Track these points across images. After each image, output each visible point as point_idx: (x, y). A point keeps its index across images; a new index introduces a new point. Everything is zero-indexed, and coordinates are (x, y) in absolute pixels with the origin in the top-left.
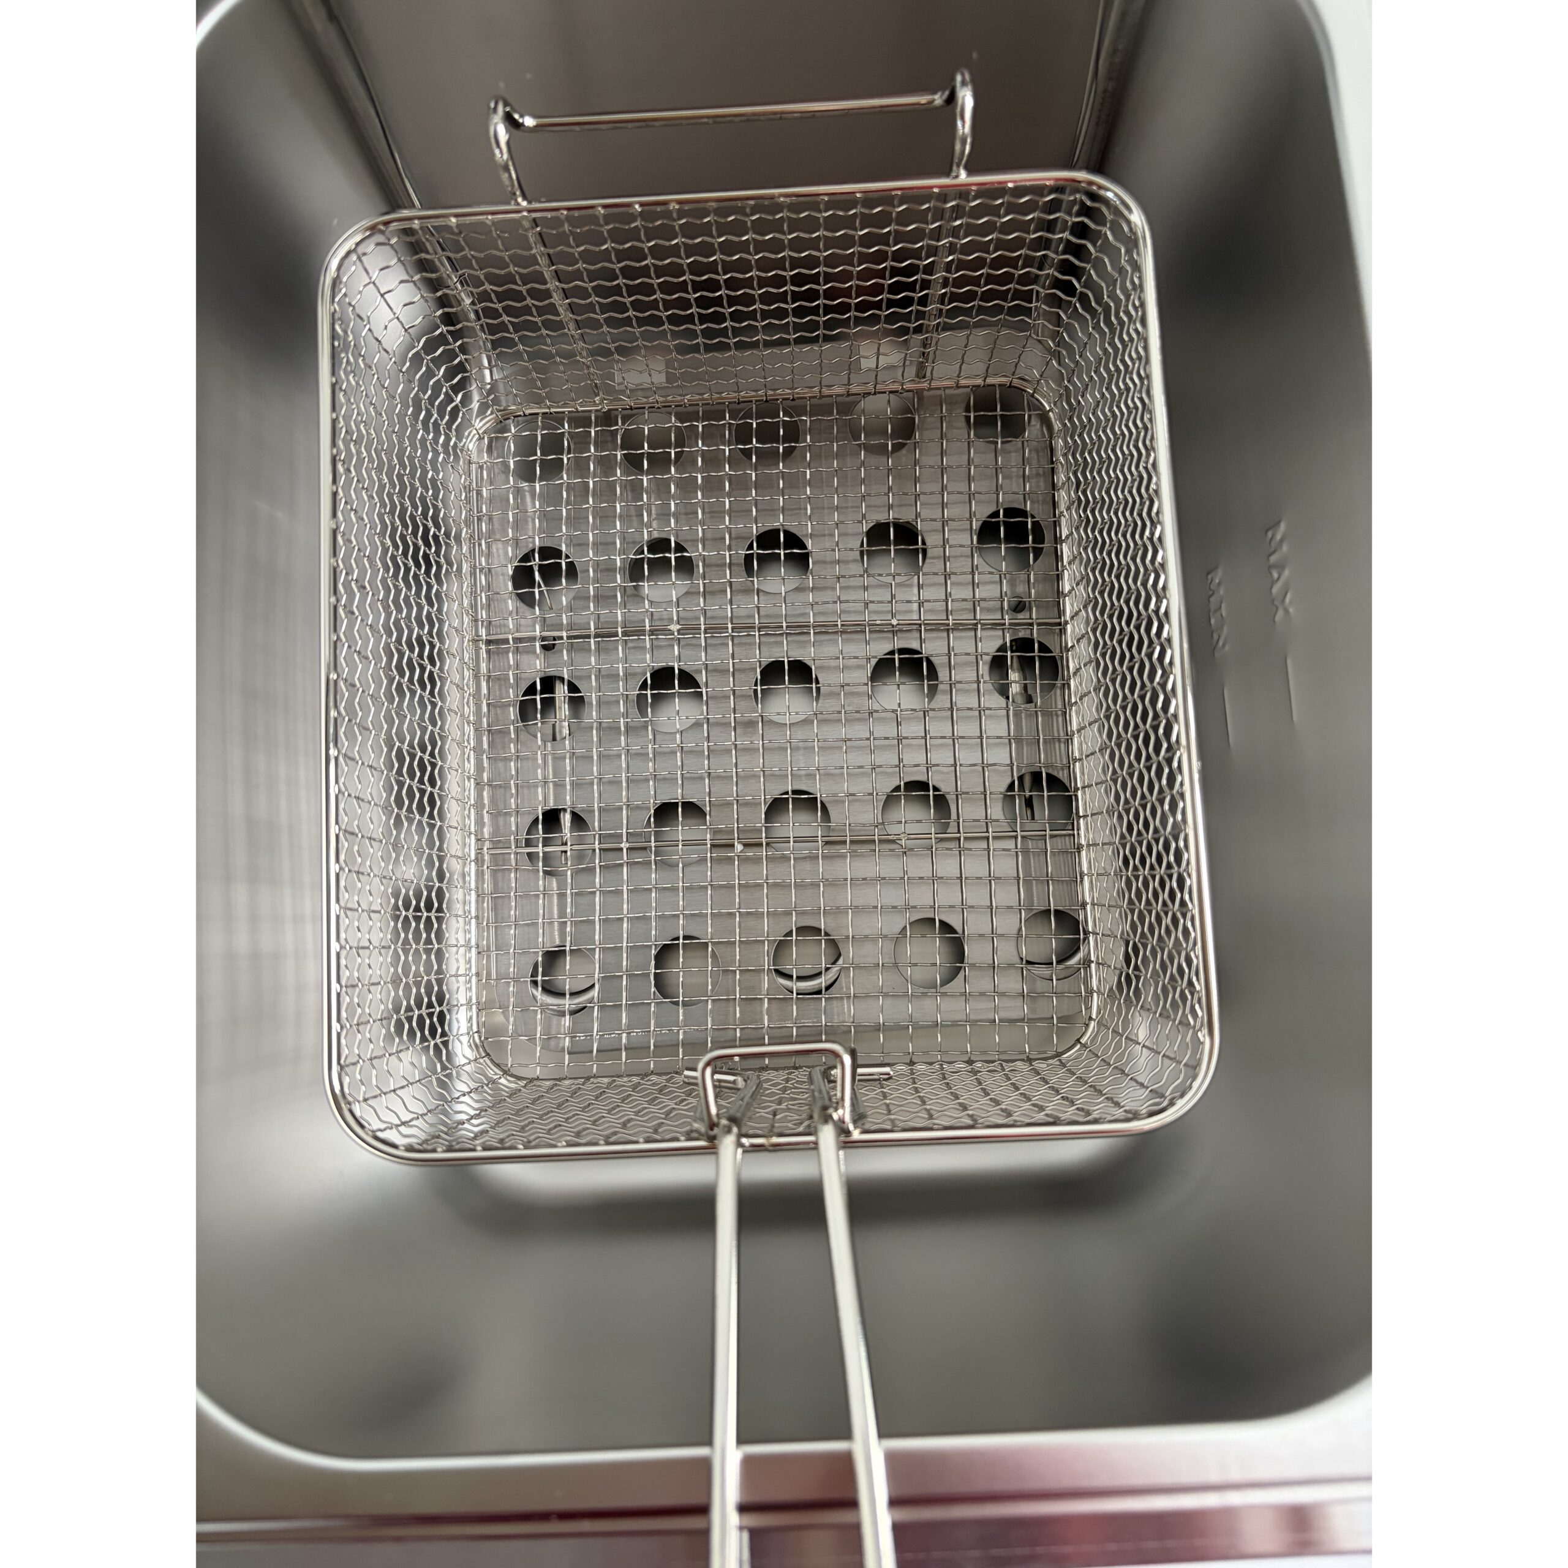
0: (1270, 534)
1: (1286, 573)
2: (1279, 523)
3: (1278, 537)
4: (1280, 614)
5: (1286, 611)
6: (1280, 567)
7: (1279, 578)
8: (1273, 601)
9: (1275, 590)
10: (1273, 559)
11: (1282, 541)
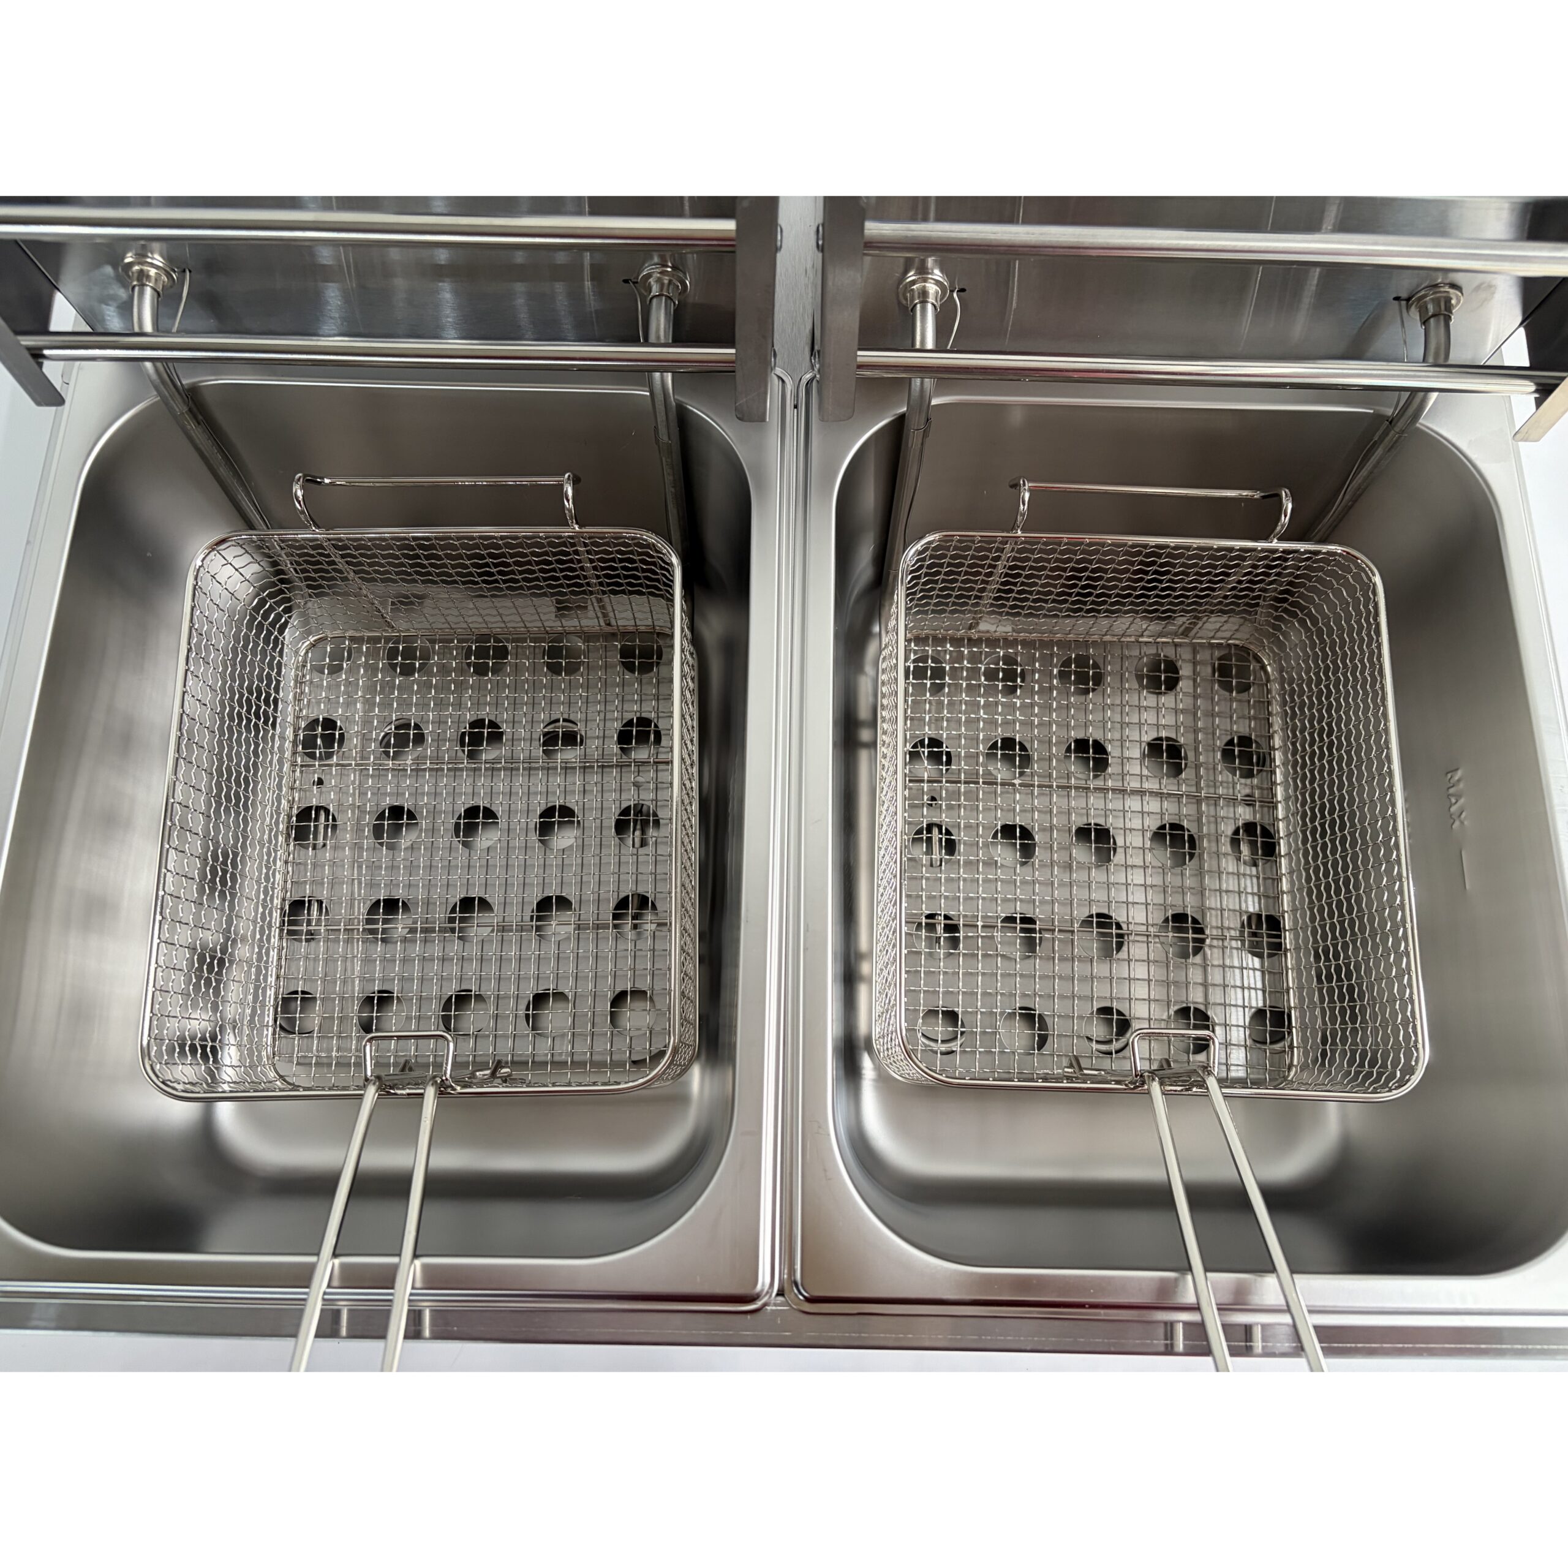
0: (1449, 776)
1: (1462, 801)
2: (1457, 770)
3: (1456, 778)
4: (1457, 824)
5: (1462, 823)
6: (1458, 797)
7: (1456, 803)
8: (1451, 815)
9: (1453, 809)
10: (1452, 791)
11: (1459, 781)
